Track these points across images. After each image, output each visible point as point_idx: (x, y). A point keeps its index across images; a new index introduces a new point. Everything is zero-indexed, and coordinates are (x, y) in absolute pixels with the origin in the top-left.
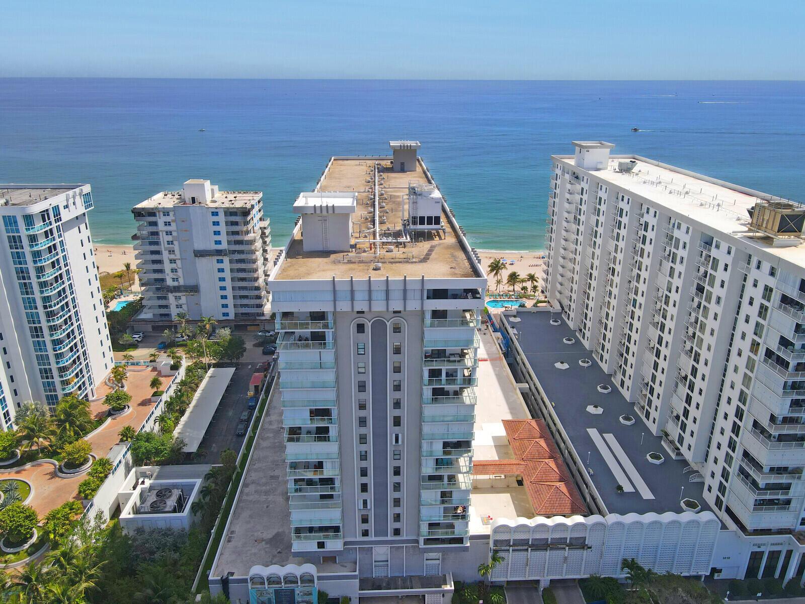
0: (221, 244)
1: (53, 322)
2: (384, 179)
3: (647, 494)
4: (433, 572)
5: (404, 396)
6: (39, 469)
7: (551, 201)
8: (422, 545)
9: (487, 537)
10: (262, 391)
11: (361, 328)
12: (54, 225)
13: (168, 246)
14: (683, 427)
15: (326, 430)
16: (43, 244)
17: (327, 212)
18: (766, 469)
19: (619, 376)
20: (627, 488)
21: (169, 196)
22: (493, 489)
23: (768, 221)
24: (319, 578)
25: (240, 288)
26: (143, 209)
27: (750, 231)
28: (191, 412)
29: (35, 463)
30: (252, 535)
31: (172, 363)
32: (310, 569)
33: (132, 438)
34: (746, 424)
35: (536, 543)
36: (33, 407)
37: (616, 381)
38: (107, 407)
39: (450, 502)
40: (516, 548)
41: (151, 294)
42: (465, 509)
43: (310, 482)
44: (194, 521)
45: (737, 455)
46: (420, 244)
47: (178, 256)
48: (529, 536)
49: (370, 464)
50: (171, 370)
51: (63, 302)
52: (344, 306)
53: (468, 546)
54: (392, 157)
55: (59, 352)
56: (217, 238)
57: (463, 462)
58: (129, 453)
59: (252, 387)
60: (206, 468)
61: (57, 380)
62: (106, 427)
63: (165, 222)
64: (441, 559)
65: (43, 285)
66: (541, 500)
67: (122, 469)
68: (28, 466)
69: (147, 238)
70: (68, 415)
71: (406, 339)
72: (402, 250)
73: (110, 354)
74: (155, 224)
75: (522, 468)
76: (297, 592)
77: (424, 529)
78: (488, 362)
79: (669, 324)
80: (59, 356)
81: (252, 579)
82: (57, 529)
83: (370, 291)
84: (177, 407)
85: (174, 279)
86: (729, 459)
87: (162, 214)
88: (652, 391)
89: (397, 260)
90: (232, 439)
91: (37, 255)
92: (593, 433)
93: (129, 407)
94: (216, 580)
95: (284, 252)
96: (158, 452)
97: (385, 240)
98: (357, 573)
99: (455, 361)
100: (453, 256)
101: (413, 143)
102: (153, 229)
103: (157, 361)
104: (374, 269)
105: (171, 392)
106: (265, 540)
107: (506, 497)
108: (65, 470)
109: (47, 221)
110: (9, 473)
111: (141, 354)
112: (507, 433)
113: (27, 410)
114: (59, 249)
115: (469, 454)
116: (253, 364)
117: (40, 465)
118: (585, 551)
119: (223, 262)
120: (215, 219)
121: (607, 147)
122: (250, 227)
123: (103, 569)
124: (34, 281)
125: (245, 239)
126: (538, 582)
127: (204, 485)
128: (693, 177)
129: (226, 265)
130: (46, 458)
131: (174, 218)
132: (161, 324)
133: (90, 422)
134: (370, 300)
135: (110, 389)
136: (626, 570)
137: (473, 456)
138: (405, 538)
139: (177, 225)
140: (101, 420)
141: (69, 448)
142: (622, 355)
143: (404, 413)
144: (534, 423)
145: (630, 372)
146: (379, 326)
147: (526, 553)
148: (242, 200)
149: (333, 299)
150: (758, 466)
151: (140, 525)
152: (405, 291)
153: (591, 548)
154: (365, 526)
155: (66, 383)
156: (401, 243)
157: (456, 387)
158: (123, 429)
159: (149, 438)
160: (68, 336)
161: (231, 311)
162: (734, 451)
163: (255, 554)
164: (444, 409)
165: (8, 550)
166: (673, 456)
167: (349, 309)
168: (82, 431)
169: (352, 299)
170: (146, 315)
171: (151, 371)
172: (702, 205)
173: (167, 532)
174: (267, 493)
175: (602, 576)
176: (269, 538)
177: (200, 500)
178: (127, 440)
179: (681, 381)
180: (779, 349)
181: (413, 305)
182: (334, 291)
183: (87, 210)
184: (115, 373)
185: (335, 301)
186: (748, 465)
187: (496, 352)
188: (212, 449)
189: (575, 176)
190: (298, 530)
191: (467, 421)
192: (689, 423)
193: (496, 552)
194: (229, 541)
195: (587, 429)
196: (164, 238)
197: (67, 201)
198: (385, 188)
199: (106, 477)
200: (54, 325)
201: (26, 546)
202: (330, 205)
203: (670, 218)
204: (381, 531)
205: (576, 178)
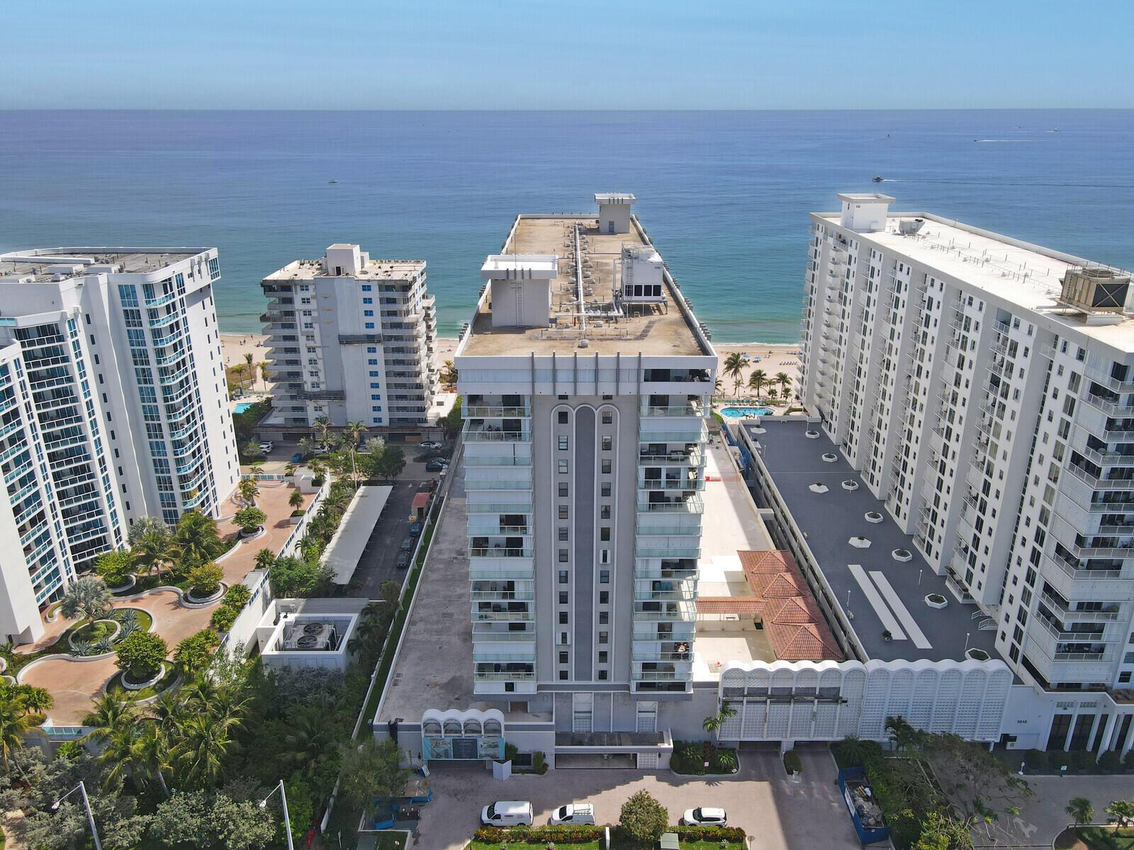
0: (373, 327)
1: (175, 418)
2: (587, 242)
3: (922, 642)
4: (647, 729)
5: (615, 501)
6: (161, 598)
7: (809, 273)
8: (633, 691)
9: (715, 685)
10: (427, 515)
11: (563, 417)
12: (178, 298)
13: (307, 329)
14: (973, 561)
15: (519, 542)
16: (164, 321)
17: (523, 278)
18: (1073, 606)
19: (894, 501)
20: (897, 635)
21: (307, 265)
22: (724, 631)
23: (1081, 292)
24: (507, 728)
25: (397, 386)
26: (275, 281)
27: (1059, 306)
28: (340, 538)
29: (154, 590)
30: (423, 679)
31: (314, 477)
32: (496, 714)
33: (270, 564)
34: (1048, 550)
35: (776, 693)
36: (151, 523)
37: (890, 508)
38: (237, 528)
39: (669, 636)
40: (751, 699)
41: (282, 392)
42: (688, 646)
43: (497, 608)
44: (351, 663)
45: (1037, 590)
46: (636, 320)
47: (318, 344)
49: (571, 588)
50: (313, 485)
51: (186, 395)
52: (544, 389)
53: (691, 694)
54: (597, 215)
55: (180, 456)
56: (369, 319)
57: (686, 586)
58: (267, 582)
59: (414, 510)
60: (363, 602)
61: (177, 491)
62: (236, 552)
63: (303, 299)
64: (657, 712)
65: (163, 372)
66: (784, 643)
67: (259, 601)
68: (146, 594)
69: (280, 319)
70: (194, 533)
71: (619, 431)
72: (613, 326)
73: (236, 465)
74: (290, 301)
75: (761, 607)
76: (480, 743)
77: (637, 669)
78: (721, 484)
79: (957, 429)
80: (179, 462)
81: (426, 725)
82: (193, 660)
83: (575, 371)
84: (321, 530)
85: (312, 372)
86: (1026, 596)
87: (299, 288)
88: (935, 516)
89: (608, 337)
90: (391, 572)
91: (157, 333)
92: (856, 570)
93: (263, 529)
94: (382, 726)
95: (470, 326)
96: (303, 581)
97: (592, 313)
98: (553, 723)
99: (677, 460)
100: (676, 333)
101: (625, 197)
102: (288, 308)
103: (295, 474)
104: (579, 347)
105: (314, 513)
106: (438, 685)
107: (741, 642)
108: (190, 599)
109: (170, 293)
110: (124, 602)
111: (273, 467)
112: (744, 566)
113: (144, 526)
114: (182, 328)
115: (694, 576)
116: (415, 483)
117: (160, 593)
118: (839, 706)
119: (375, 352)
120: (367, 294)
121: (886, 201)
122: (411, 305)
123: (250, 704)
124: (154, 366)
125: (405, 321)
126: (778, 744)
127: (361, 621)
128: (1000, 241)
129: (380, 355)
130: (166, 585)
131: (314, 294)
132: (294, 431)
133: (218, 543)
134: (575, 382)
135: (237, 507)
136: (890, 729)
137: (698, 579)
138: (612, 682)
139: (318, 303)
140: (230, 544)
141: (196, 572)
142: (898, 474)
143: (614, 524)
144: (778, 554)
145: (907, 494)
146: (585, 415)
148: (401, 271)
149: (531, 380)
150: (1063, 603)
151: (286, 664)
152: (618, 371)
153: (846, 702)
154: (564, 667)
155: (186, 496)
156: (611, 318)
157: (677, 492)
158: (259, 552)
159: (291, 564)
160: (191, 437)
161: (385, 416)
162: (1032, 585)
163: (427, 700)
164: (664, 518)
165: (132, 686)
166: (960, 599)
167: (551, 393)
168: (211, 552)
169: (554, 381)
170: (276, 419)
171: (287, 487)
172: (1004, 275)
173: (321, 672)
174: (438, 632)
175: (860, 739)
176: (445, 682)
177: (358, 637)
178: (264, 566)
179: (971, 501)
180: (1087, 452)
181: (628, 388)
182: (533, 370)
183: (214, 280)
184: (244, 488)
185: (533, 382)
186: (1049, 602)
187: (733, 470)
188: (367, 583)
189: (842, 239)
190: (482, 668)
191: (692, 534)
192: (980, 554)
193: (726, 703)
194: (395, 685)
195: (849, 566)
196: (300, 319)
197: (192, 268)
198: (589, 253)
199: (243, 607)
200: (175, 423)
201: (153, 682)
202: (526, 269)
203: (960, 292)
204: (583, 674)
205: (843, 242)
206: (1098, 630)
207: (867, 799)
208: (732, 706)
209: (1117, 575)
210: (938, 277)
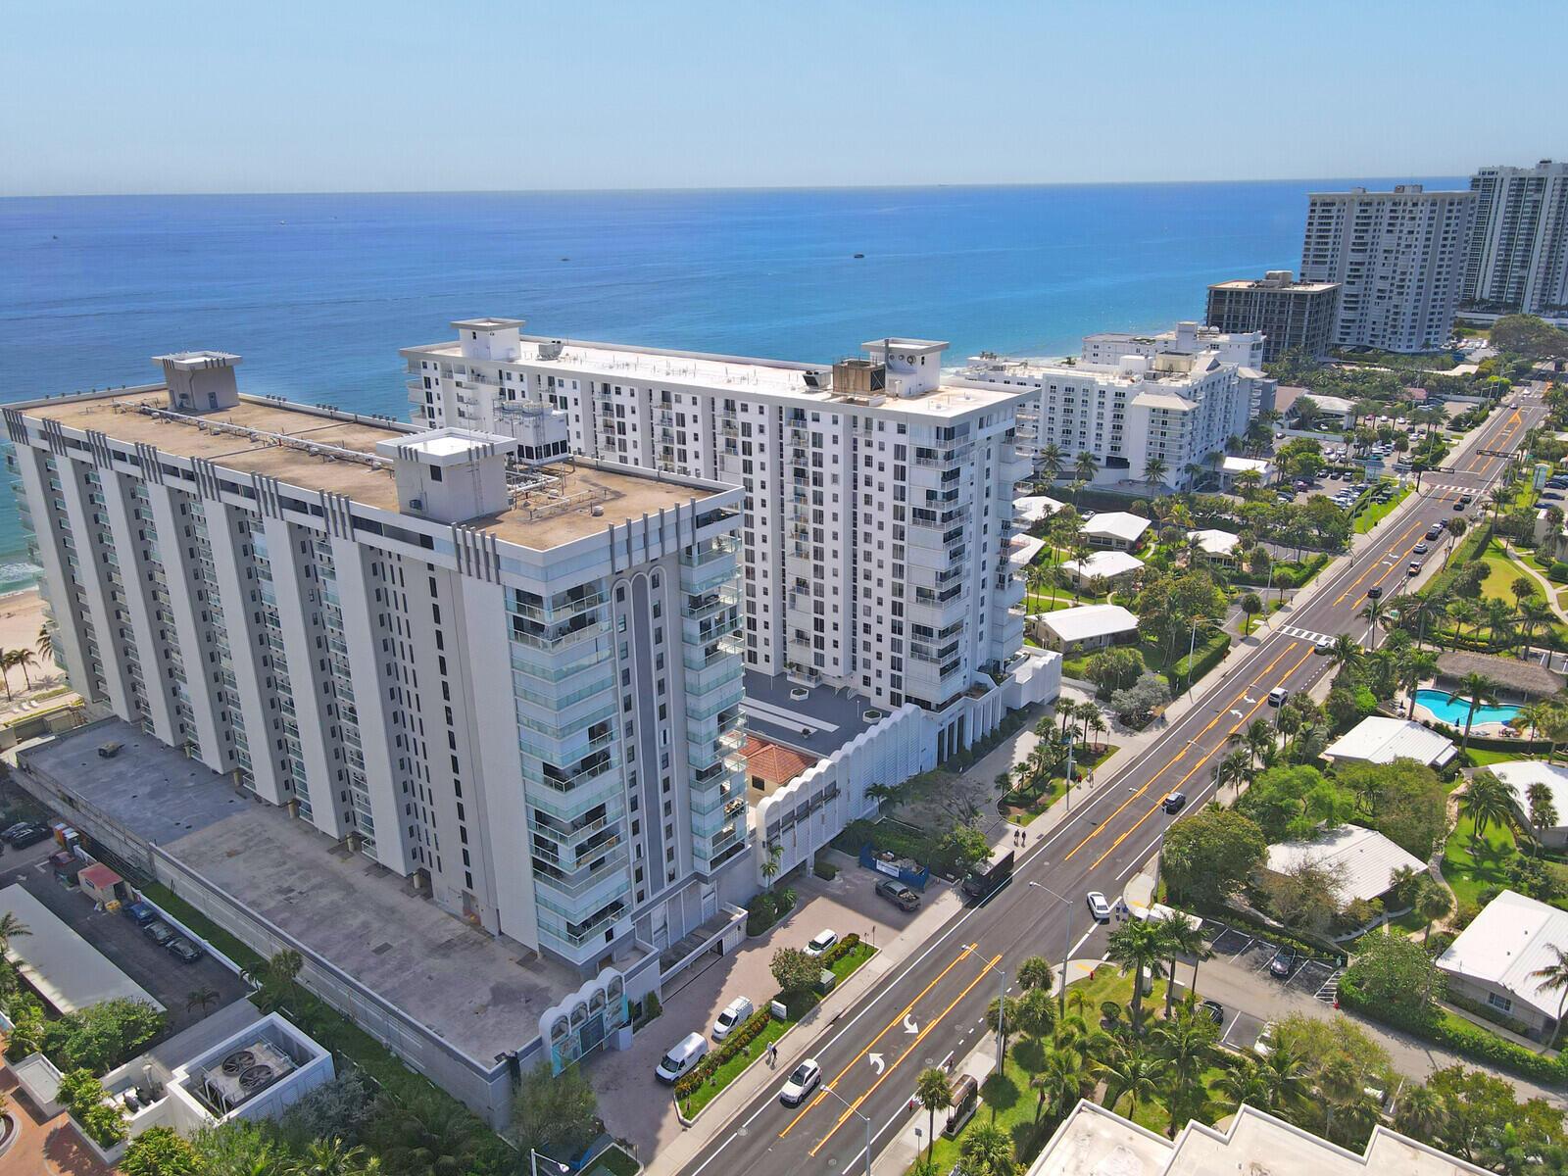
3: (832, 728)
4: (712, 913)
5: (669, 671)
8: (708, 872)
9: (754, 832)
11: (621, 594)
14: (819, 643)
15: (604, 754)
18: (938, 634)
23: (855, 381)
24: (629, 977)
30: (462, 1012)
32: (608, 975)
34: (908, 599)
35: (800, 811)
40: (785, 827)
45: (906, 638)
48: (793, 807)
49: (640, 788)
53: (749, 848)
64: (716, 889)
71: (665, 592)
76: (605, 1016)
77: (708, 847)
81: (553, 1030)
83: (646, 534)
86: (896, 646)
90: (185, 973)
94: (499, 1069)
106: (488, 1005)
118: (837, 799)
121: (513, 326)
126: (805, 862)
136: (871, 799)
138: (682, 878)
143: (671, 698)
146: (639, 584)
147: (792, 830)
149: (611, 558)
150: (929, 634)
152: (678, 523)
153: (840, 791)
154: (641, 886)
162: (900, 633)
163: (499, 1023)
166: (810, 685)
169: (630, 551)
174: (401, 968)
176: (490, 999)
178: (26, 1053)
179: (800, 591)
180: (926, 504)
181: (686, 540)
182: (612, 544)
189: (476, 374)
193: (769, 843)
204: (657, 885)
205: (478, 377)
206: (954, 647)
207: (893, 860)
208: (775, 843)
209: (959, 597)
210: (688, 392)
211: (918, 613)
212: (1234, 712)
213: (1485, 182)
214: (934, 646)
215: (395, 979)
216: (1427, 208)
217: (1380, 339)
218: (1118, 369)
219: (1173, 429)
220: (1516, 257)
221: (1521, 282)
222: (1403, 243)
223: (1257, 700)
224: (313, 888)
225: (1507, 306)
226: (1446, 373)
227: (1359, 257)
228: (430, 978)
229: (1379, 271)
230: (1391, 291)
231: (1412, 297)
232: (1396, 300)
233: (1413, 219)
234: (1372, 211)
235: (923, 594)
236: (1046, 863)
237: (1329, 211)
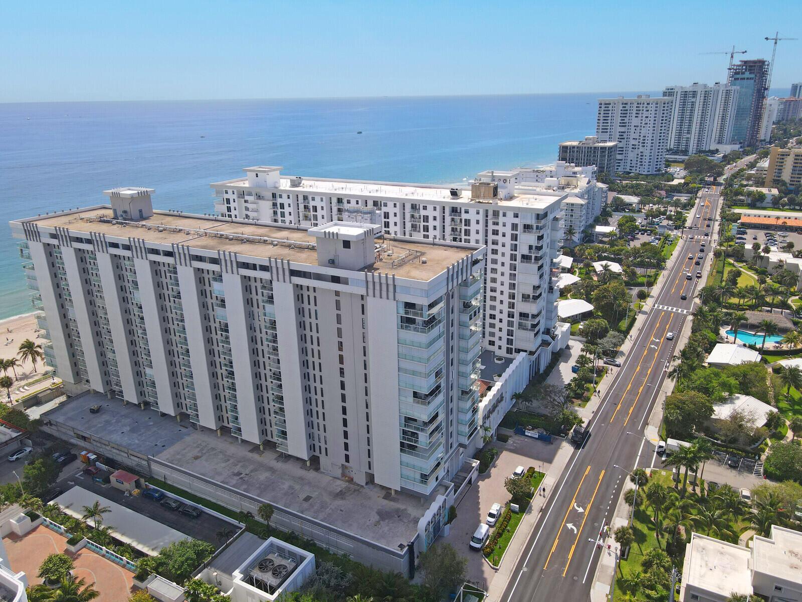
8: (467, 442)
30: (367, 526)
32: (442, 497)
34: (518, 300)
42: (477, 405)
45: (516, 319)
48: (490, 406)
50: (32, 521)
52: (450, 286)
71: (456, 301)
76: (441, 519)
81: (425, 529)
94: (406, 551)
106: (379, 521)
138: (455, 447)
147: (490, 418)
162: (513, 317)
174: (323, 507)
175: (506, 413)
176: (378, 518)
182: (448, 277)
185: (448, 284)
186: (524, 320)
205: (259, 197)
206: (539, 323)
207: (533, 429)
208: (485, 425)
209: (542, 298)
210: (391, 201)
211: (521, 307)
212: (652, 346)
213: (669, 92)
214: (529, 323)
215: (323, 514)
216: (654, 106)
217: (634, 168)
218: (544, 185)
219: (577, 213)
220: (685, 128)
221: (688, 140)
222: (644, 122)
223: (660, 339)
224: (252, 471)
225: (682, 151)
226: (671, 183)
227: (623, 129)
228: (341, 510)
229: (633, 136)
230: (639, 145)
231: (649, 148)
232: (641, 149)
233: (648, 111)
234: (628, 107)
235: (525, 298)
236: (603, 425)
237: (608, 107)
